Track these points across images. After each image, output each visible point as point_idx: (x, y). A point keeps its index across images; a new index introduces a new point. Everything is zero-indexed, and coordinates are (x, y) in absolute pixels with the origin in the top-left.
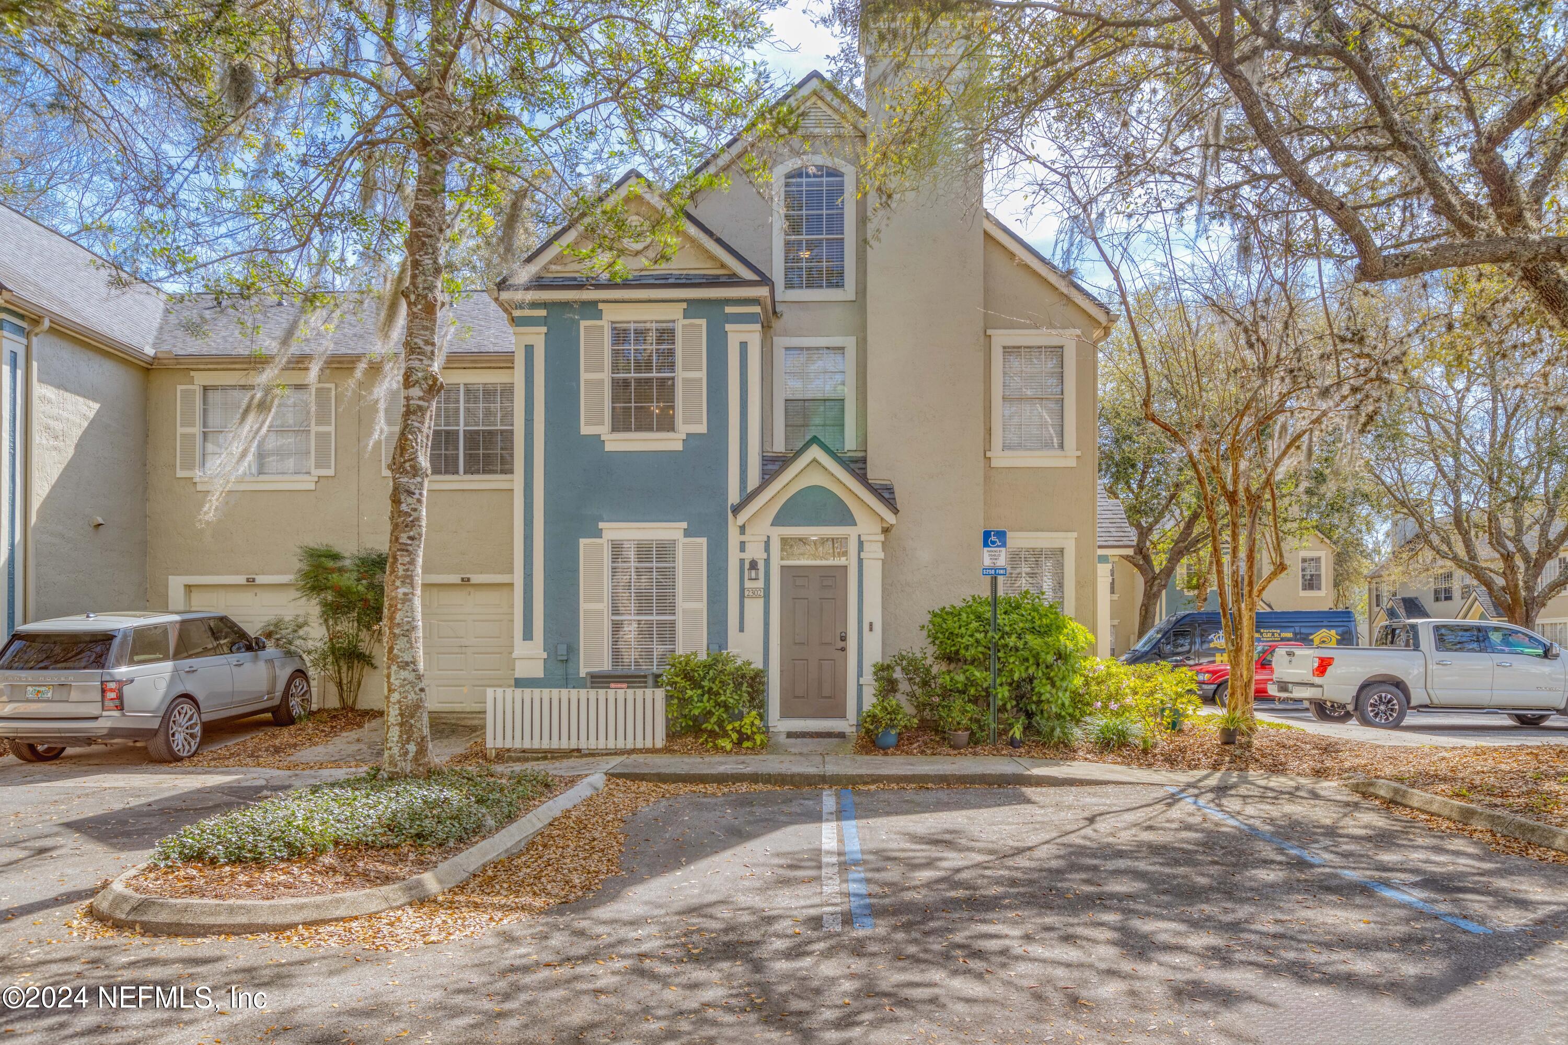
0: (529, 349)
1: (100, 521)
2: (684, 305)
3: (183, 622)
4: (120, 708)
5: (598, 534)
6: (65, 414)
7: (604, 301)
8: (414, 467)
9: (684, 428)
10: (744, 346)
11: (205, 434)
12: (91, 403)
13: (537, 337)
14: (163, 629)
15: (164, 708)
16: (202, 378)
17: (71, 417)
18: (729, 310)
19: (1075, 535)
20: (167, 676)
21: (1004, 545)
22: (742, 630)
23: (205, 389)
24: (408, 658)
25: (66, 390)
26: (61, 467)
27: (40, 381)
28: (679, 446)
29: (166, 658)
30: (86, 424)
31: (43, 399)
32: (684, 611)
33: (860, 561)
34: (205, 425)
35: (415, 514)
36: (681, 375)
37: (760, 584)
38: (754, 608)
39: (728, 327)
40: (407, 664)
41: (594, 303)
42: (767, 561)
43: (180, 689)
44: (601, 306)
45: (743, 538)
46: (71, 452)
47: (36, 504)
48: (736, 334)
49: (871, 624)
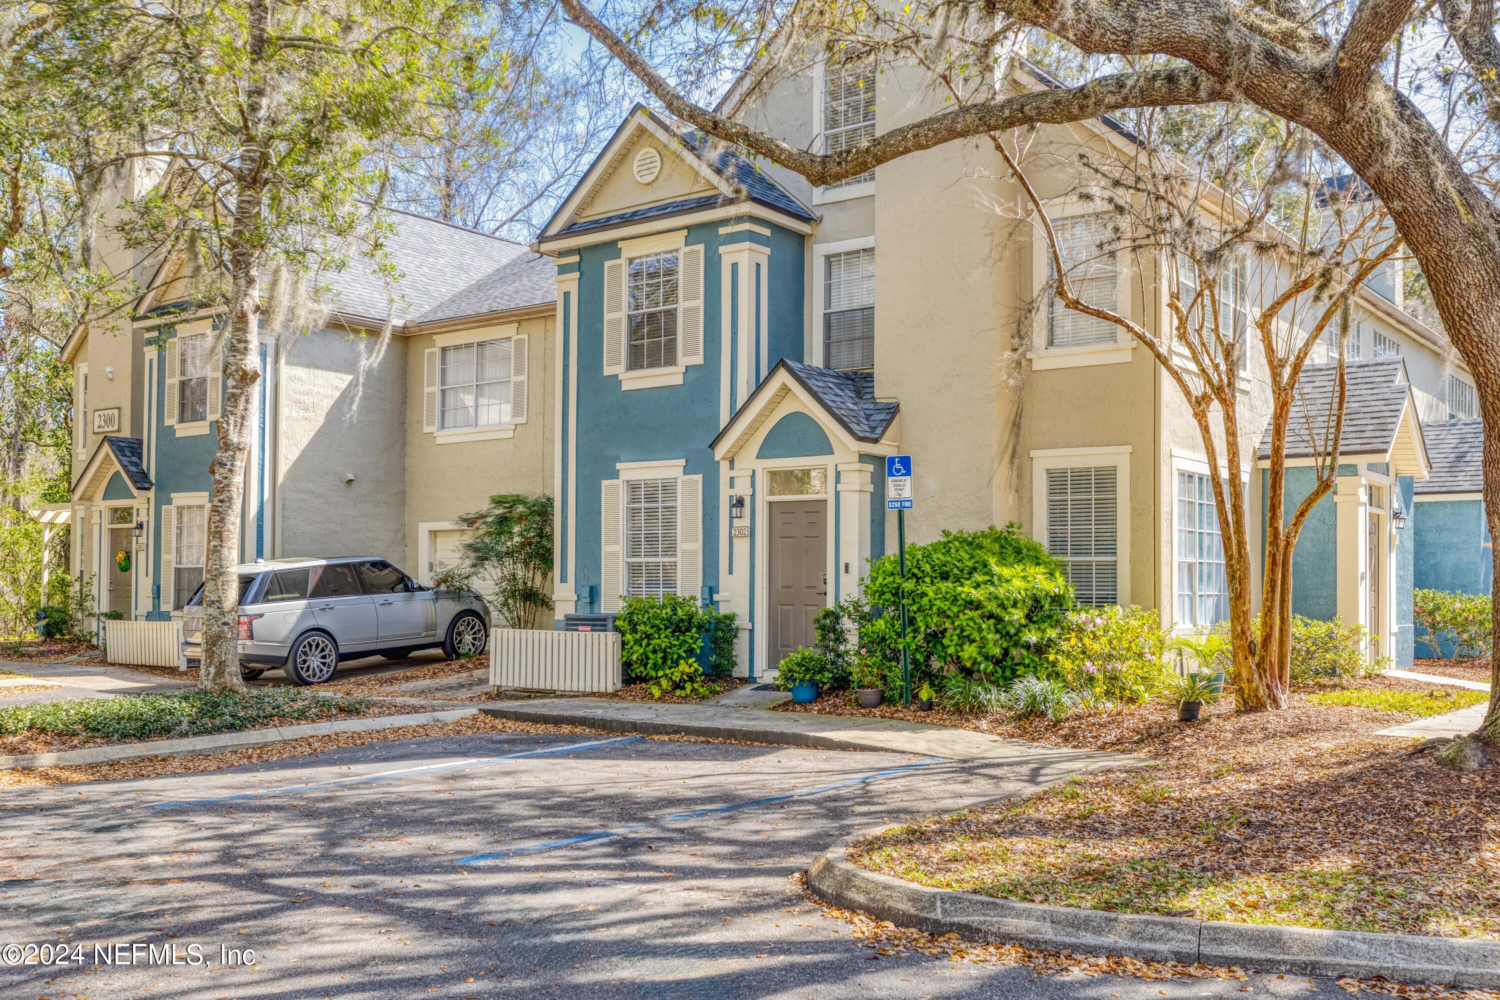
0: (567, 295)
1: (351, 476)
2: (685, 232)
3: (327, 568)
4: (251, 637)
5: (615, 475)
6: (316, 389)
7: (623, 239)
8: (225, 444)
9: (684, 360)
10: (735, 266)
11: (443, 392)
12: (344, 376)
13: (572, 282)
14: (306, 572)
15: (293, 637)
16: (442, 341)
17: (322, 391)
18: (723, 231)
19: (1129, 449)
20: (298, 612)
21: (908, 473)
22: (731, 572)
23: (444, 350)
24: (214, 597)
25: (317, 368)
26: (311, 435)
27: (288, 363)
28: (678, 380)
29: (303, 596)
30: (338, 394)
31: (293, 379)
32: (683, 552)
33: (837, 494)
34: (443, 382)
35: (225, 482)
36: (682, 305)
37: (746, 522)
38: (742, 546)
39: (722, 249)
40: (213, 602)
41: (614, 242)
42: (753, 496)
43: (311, 623)
44: (620, 244)
45: (733, 473)
46: (321, 421)
47: (283, 468)
48: (729, 254)
49: (847, 566)
